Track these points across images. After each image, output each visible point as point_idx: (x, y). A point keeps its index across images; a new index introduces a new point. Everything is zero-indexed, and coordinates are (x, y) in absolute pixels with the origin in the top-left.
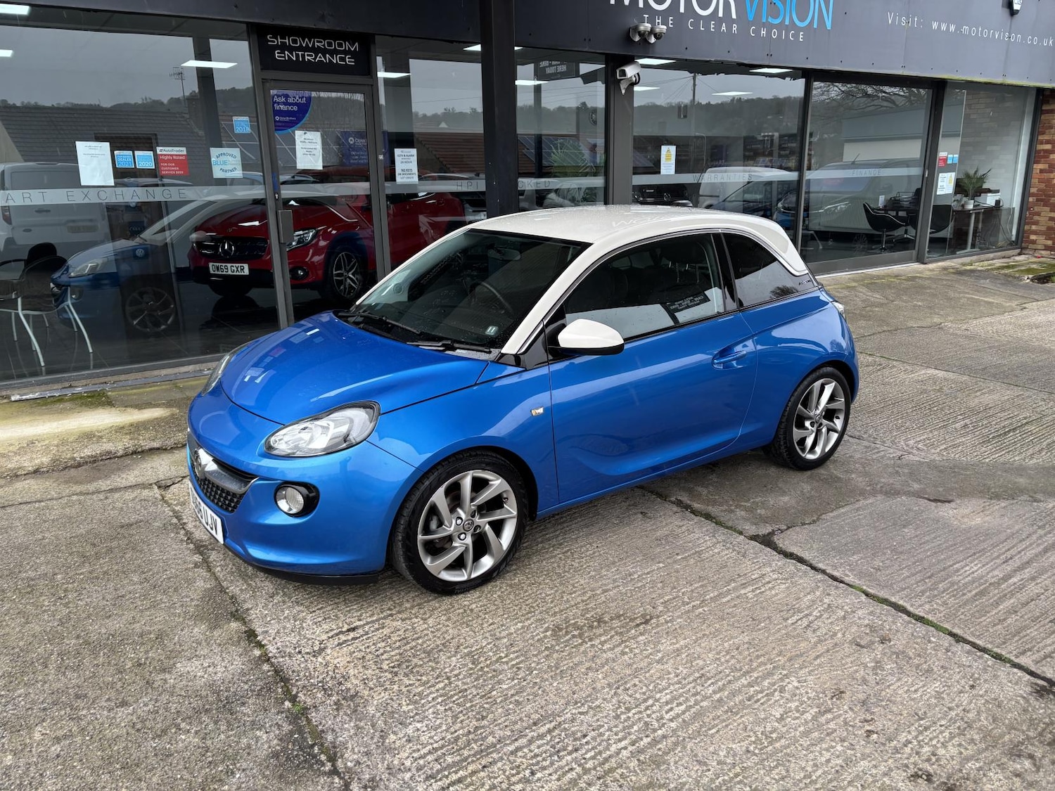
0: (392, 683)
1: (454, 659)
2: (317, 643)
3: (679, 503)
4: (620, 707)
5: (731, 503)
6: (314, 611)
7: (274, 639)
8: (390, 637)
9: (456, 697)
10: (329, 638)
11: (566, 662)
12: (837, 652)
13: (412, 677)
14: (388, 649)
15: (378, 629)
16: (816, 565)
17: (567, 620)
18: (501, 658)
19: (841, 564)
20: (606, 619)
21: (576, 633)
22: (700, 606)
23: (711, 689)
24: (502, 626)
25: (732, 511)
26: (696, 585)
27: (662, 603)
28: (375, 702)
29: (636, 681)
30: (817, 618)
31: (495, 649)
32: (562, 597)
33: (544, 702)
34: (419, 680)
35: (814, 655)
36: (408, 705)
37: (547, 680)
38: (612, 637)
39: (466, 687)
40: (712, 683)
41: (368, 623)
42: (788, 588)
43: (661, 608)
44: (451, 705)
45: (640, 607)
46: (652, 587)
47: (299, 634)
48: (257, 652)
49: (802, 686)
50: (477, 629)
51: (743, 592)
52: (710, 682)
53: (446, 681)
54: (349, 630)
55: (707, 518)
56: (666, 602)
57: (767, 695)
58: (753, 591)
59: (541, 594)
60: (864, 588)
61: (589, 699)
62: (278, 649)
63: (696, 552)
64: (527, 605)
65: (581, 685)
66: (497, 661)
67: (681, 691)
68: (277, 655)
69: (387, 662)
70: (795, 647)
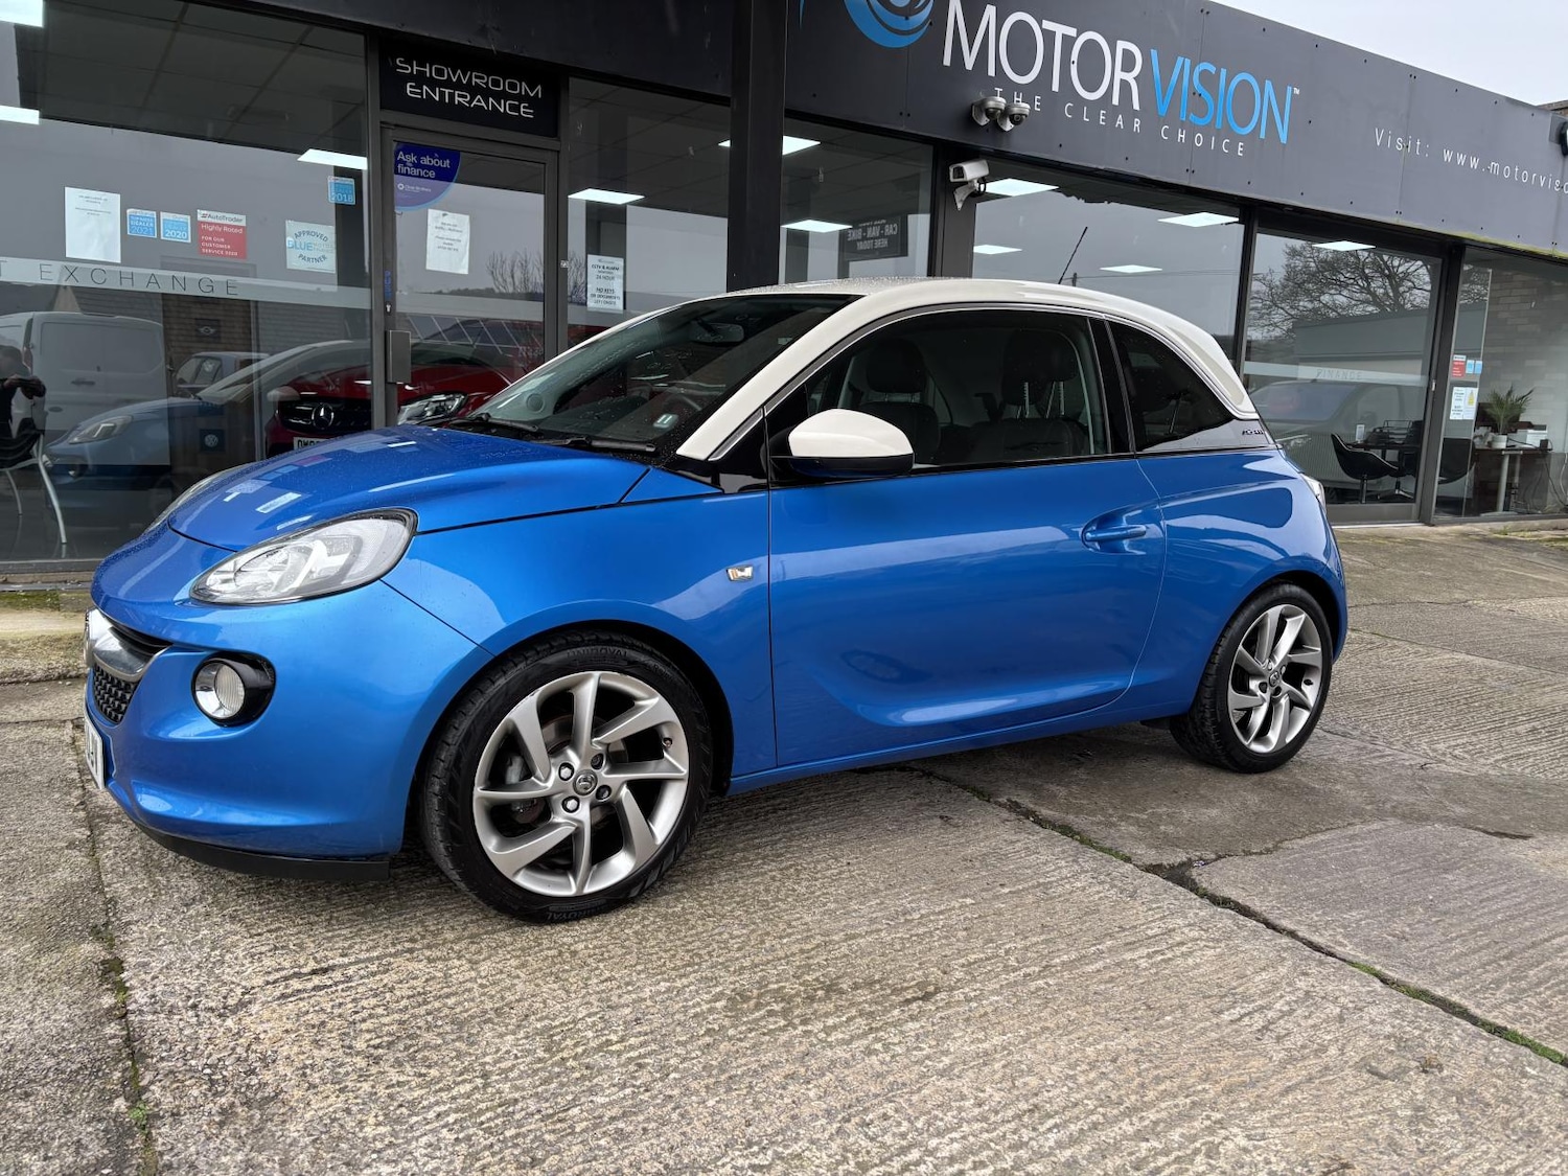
0: (363, 1076)
1: (510, 1038)
2: (239, 991)
3: (1014, 807)
4: (845, 1160)
5: (1111, 811)
6: (259, 935)
7: (153, 978)
8: (391, 990)
9: (488, 1115)
10: (268, 983)
11: (743, 1061)
12: (1330, 1083)
13: (408, 1068)
14: (380, 1011)
15: (373, 974)
16: (1277, 922)
17: (762, 984)
18: (609, 1043)
19: (1327, 923)
20: (845, 986)
21: (776, 1007)
22: (1039, 976)
23: (1053, 1137)
24: (627, 984)
25: (1113, 825)
26: (1035, 939)
27: (963, 965)
28: (308, 1116)
29: (889, 1108)
30: (1283, 1014)
31: (601, 1025)
32: (763, 942)
33: (678, 1138)
34: (421, 1075)
35: (1280, 1086)
36: (378, 1124)
37: (697, 1092)
38: (850, 1019)
39: (517, 1095)
40: (1056, 1126)
41: (356, 963)
42: (1220, 956)
43: (958, 975)
44: (471, 1131)
45: (918, 969)
46: (946, 937)
47: (210, 972)
48: (108, 1001)
49: (1256, 1148)
50: (573, 988)
51: (1128, 956)
52: (1051, 1122)
53: (479, 1082)
54: (314, 972)
55: (1063, 833)
56: (970, 964)
57: (1178, 1160)
58: (1149, 956)
59: (720, 934)
60: (1378, 968)
61: (780, 1138)
62: (153, 996)
63: (1039, 885)
64: (688, 951)
65: (766, 1109)
66: (599, 1048)
67: (986, 1136)
68: (145, 1009)
69: (368, 1036)
70: (1238, 1066)
